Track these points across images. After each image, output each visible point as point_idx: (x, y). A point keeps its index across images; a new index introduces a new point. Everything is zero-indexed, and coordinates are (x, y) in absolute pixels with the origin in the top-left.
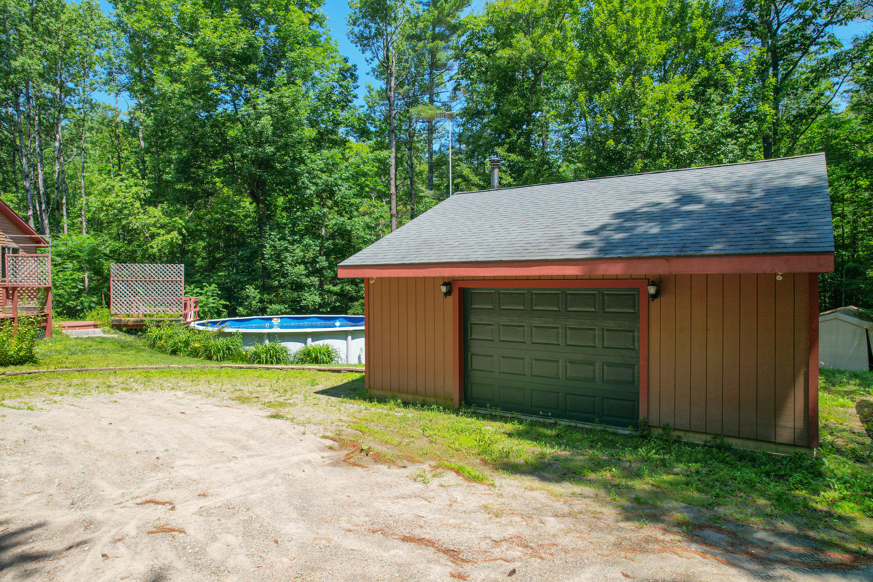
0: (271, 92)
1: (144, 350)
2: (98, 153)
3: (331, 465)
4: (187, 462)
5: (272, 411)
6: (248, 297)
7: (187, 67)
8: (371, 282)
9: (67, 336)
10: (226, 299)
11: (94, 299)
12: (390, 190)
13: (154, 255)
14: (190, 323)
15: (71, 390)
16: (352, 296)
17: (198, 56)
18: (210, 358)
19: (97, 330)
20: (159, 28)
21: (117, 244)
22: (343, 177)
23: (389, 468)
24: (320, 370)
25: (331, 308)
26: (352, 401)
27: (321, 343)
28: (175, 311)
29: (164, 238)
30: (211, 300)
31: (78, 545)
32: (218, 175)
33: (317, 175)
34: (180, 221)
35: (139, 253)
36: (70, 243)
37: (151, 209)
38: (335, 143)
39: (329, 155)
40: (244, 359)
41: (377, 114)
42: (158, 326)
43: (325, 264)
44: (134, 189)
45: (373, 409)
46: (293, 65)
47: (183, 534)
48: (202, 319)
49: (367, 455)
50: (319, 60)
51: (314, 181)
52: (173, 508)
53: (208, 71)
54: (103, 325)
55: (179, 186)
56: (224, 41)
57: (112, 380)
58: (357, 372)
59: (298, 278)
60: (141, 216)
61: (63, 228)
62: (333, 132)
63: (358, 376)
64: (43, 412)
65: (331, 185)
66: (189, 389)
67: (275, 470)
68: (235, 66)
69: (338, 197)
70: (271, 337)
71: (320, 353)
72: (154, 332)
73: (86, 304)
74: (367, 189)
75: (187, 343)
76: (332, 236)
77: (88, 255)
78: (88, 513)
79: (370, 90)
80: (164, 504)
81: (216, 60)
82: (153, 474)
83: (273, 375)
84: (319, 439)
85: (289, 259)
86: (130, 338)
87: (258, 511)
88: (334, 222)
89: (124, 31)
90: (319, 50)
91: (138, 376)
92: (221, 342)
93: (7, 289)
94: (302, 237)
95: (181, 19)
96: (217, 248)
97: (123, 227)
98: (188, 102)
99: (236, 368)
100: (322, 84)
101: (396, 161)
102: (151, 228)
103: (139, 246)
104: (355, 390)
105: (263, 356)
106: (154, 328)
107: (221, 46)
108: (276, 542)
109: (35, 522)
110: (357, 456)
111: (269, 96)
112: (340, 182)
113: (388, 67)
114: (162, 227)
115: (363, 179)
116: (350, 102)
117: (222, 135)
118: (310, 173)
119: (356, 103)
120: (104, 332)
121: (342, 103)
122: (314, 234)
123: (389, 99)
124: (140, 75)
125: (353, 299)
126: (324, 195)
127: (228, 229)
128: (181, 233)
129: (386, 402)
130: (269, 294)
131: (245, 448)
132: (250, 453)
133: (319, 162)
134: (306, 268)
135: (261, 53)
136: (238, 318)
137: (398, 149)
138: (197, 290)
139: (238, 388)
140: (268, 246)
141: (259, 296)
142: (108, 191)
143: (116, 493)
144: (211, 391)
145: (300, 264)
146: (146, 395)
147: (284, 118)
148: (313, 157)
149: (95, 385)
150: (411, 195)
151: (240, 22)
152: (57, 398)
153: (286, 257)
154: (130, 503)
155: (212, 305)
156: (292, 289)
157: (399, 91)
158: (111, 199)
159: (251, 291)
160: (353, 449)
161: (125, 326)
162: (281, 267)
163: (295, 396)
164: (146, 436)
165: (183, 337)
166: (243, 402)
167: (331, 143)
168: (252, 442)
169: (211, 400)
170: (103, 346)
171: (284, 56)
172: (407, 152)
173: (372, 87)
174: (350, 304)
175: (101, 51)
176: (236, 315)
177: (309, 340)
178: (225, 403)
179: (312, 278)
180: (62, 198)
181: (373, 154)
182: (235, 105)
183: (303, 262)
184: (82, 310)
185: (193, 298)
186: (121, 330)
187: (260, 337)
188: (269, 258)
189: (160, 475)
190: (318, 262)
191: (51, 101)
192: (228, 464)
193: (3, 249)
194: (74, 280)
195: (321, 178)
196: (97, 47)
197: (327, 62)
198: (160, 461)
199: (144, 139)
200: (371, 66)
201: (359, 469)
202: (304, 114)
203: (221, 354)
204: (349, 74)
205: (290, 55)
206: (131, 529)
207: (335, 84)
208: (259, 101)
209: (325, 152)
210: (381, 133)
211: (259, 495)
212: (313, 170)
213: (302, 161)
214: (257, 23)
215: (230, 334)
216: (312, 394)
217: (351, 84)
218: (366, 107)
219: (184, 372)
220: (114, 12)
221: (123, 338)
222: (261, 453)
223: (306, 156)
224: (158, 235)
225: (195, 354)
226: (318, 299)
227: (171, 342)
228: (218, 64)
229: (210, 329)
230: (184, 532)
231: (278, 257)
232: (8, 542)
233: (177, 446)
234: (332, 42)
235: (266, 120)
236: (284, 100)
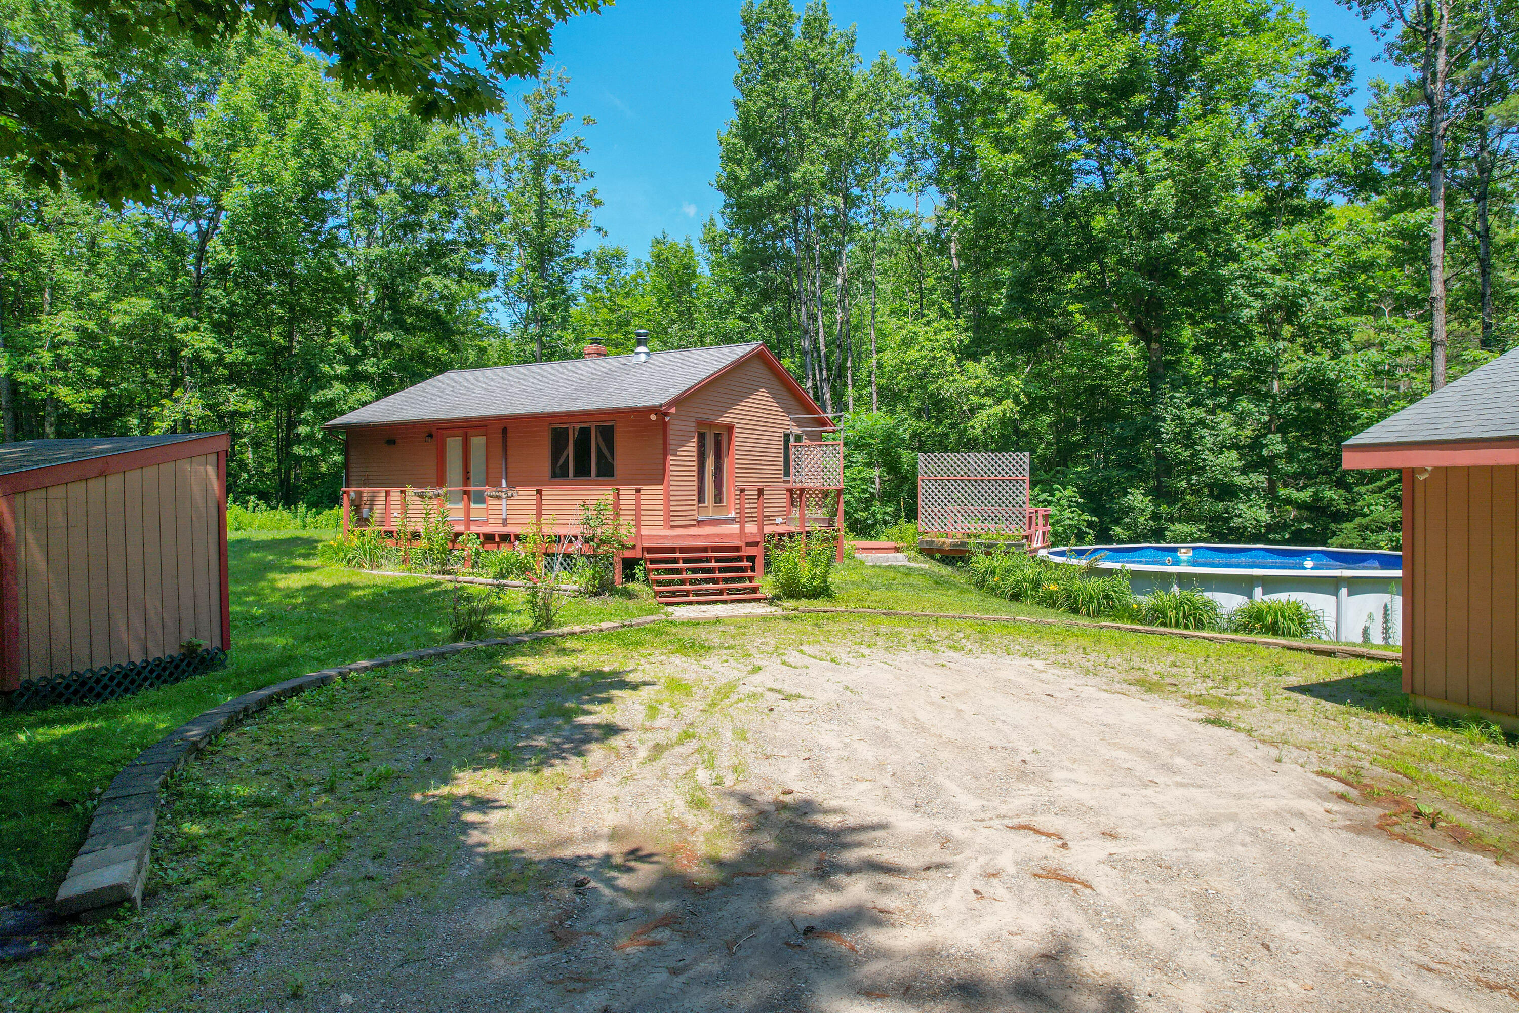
0: (1172, 137)
1: (970, 591)
2: (890, 286)
3: (1348, 828)
4: (1072, 776)
5: (1205, 712)
6: (1131, 509)
7: (1026, 124)
8: (1422, 477)
9: (862, 563)
10: (1093, 512)
11: (890, 509)
12: (1429, 291)
13: (976, 439)
14: (1036, 550)
15: (880, 641)
16: (1338, 510)
17: (1044, 103)
18: (1075, 610)
19: (900, 556)
20: (982, 71)
21: (922, 425)
22: (1320, 276)
23: (1497, 863)
24: (1290, 648)
25: (1292, 533)
26: (1372, 713)
27: (1282, 597)
28: (1014, 531)
29: (992, 411)
30: (1067, 513)
31: (938, 866)
32: (1078, 298)
33: (1263, 279)
34: (1016, 382)
35: (953, 437)
36: (858, 426)
37: (970, 365)
38: (1299, 213)
39: (1289, 238)
40: (1134, 616)
41: (1397, 137)
42: (988, 553)
43: (1282, 448)
44: (946, 335)
45: (1425, 737)
46: (1212, 80)
47: (1087, 891)
48: (1053, 545)
49: (1433, 825)
50: (1267, 57)
51: (1258, 290)
52: (1064, 846)
53: (1062, 124)
54: (907, 548)
55: (1014, 325)
56: (1089, 65)
57: (932, 632)
58: (1371, 658)
59: (1226, 475)
60: (958, 377)
61: (846, 405)
62: (1297, 191)
63: (1377, 667)
64: (851, 668)
65: (1294, 295)
66: (1052, 658)
67: (1233, 817)
68: (1107, 105)
69: (1307, 316)
70: (1184, 580)
71: (1283, 616)
72: (981, 562)
73: (879, 516)
74: (1371, 296)
75: (1036, 584)
76: (1294, 394)
77: (882, 442)
78: (940, 823)
79: (1379, 90)
80: (1049, 835)
81: (1074, 101)
82: (1022, 785)
83: (1199, 650)
84: (1314, 776)
85: (1209, 441)
86: (945, 571)
87: (1216, 882)
88: (1298, 365)
89: (929, 92)
90: (1265, 38)
91: (969, 630)
92: (1093, 584)
93: (790, 491)
94: (1233, 399)
95: (1014, 49)
96: (1071, 425)
97: (931, 396)
98: (1028, 182)
99: (1127, 629)
100: (1274, 102)
101: (1445, 229)
102: (971, 397)
103: (953, 426)
104: (1372, 693)
105: (1171, 614)
106: (983, 557)
107: (1082, 76)
108: (1267, 947)
109: (875, 820)
110: (1407, 824)
111: (1166, 144)
112: (1312, 288)
113: (1429, 30)
114: (989, 392)
115: (1363, 277)
116: (1335, 124)
117: (1085, 227)
118: (1248, 278)
119: (1348, 124)
120: (909, 559)
121: (1316, 132)
122: (1257, 392)
123: (1429, 99)
124: (951, 155)
125: (1339, 517)
126: (1277, 317)
127: (1093, 391)
128: (1017, 402)
129: (1458, 726)
130: (1169, 504)
131: (1167, 768)
132: (1179, 779)
133: (1267, 254)
134: (1242, 457)
135: (1153, 72)
136: (1115, 546)
137: (1450, 201)
138: (1045, 496)
139: (1136, 665)
140: (1168, 418)
141: (1151, 508)
142: (908, 343)
143: (974, 804)
144: (1089, 665)
145: (1229, 449)
146: (986, 660)
147: (1197, 181)
148: (1254, 245)
149: (910, 638)
150: (1483, 295)
151: (1114, 25)
152: (865, 650)
153: (1202, 437)
154: (996, 823)
155: (1068, 522)
156: (1211, 495)
157: (1455, 77)
158: (913, 354)
159: (1137, 498)
160: (1393, 809)
161: (938, 550)
162: (1192, 456)
163: (1246, 690)
164: (999, 724)
165: (1030, 572)
166: (1150, 690)
167: (1291, 213)
168: (1179, 761)
169: (1091, 680)
170: (911, 580)
171: (1195, 65)
172: (1473, 208)
173: (1383, 86)
174: (1333, 526)
175: (898, 131)
176: (1109, 539)
177: (1258, 591)
178: (1117, 687)
179: (1254, 477)
180: (846, 360)
181: (1390, 222)
182: (1104, 174)
183: (1235, 446)
184: (873, 526)
185: (1041, 510)
186: (932, 558)
187: (1164, 580)
188: (1170, 441)
189: (1033, 789)
190: (1266, 445)
191: (834, 219)
192: (1144, 792)
193: (787, 436)
194: (863, 479)
195: (1270, 285)
196: (892, 126)
197: (1283, 57)
198: (1029, 767)
199: (958, 256)
200: (1384, 40)
201: (1421, 851)
202: (1237, 164)
203: (1095, 604)
204: (1331, 70)
205: (1210, 61)
206: (1006, 861)
207: (1299, 97)
208: (1149, 158)
209: (1280, 234)
210: (1405, 174)
211: (1211, 854)
212: (1256, 270)
213: (1232, 256)
214: (1142, 20)
215: (1110, 572)
216: (1280, 690)
217: (1338, 88)
218: (1371, 129)
219: (1040, 630)
220: (916, 67)
221: (936, 570)
222: (1200, 782)
223: (1240, 245)
224: (982, 406)
225: (1050, 601)
226: (1265, 516)
227: (1011, 580)
228: (1078, 107)
229: (1074, 561)
230: (1090, 887)
231: (1187, 438)
232: (849, 839)
233: (1050, 748)
234: (1294, 16)
235: (1164, 191)
236: (1198, 146)
